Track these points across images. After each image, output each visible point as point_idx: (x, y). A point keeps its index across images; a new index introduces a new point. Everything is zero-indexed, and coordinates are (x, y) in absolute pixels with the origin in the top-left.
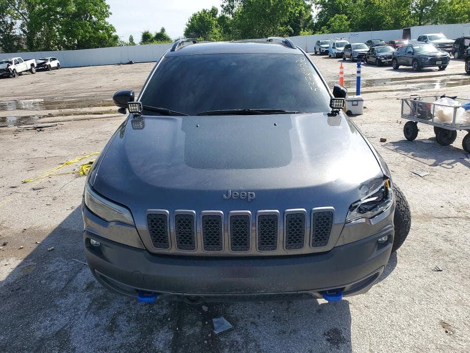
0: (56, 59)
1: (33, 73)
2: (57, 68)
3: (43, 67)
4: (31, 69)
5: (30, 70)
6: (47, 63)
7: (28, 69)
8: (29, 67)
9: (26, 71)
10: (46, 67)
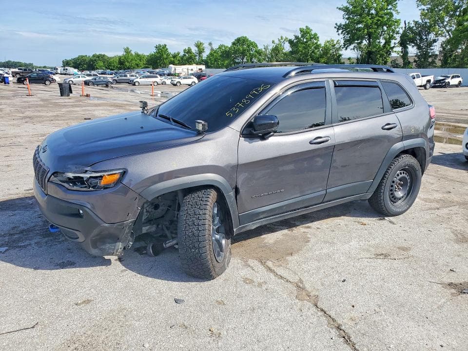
0: (459, 77)
1: (426, 89)
2: (457, 86)
3: (440, 84)
4: (426, 84)
5: (425, 86)
6: (447, 81)
7: (422, 85)
8: (424, 83)
9: (421, 86)
10: (443, 84)
